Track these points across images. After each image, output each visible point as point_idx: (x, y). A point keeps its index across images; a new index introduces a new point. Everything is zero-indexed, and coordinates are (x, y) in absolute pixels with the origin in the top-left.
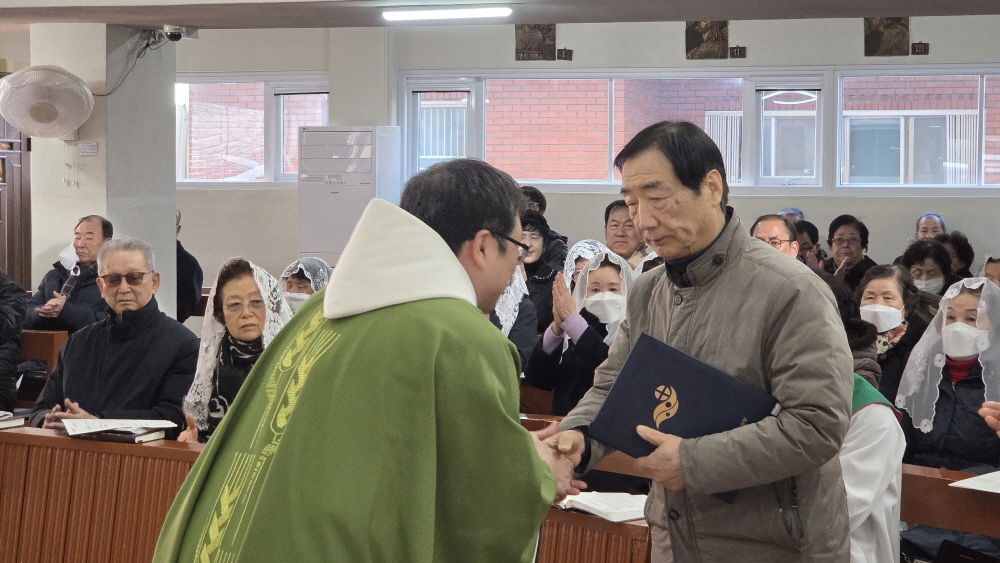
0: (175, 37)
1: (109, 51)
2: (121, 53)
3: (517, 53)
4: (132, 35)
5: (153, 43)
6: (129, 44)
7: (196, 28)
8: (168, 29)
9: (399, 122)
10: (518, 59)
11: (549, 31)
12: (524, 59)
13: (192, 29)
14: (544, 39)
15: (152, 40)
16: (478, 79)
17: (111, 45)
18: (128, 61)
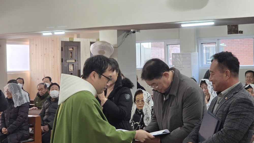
0: (134, 32)
1: (118, 37)
2: (121, 37)
3: (228, 32)
4: (124, 32)
5: (130, 34)
6: (123, 35)
7: (140, 30)
8: (132, 30)
9: (198, 51)
10: (228, 34)
11: (236, 26)
12: (230, 34)
13: (138, 30)
14: (235, 28)
15: (129, 33)
16: (218, 40)
17: (119, 35)
18: (123, 39)
